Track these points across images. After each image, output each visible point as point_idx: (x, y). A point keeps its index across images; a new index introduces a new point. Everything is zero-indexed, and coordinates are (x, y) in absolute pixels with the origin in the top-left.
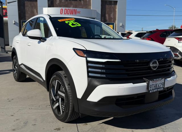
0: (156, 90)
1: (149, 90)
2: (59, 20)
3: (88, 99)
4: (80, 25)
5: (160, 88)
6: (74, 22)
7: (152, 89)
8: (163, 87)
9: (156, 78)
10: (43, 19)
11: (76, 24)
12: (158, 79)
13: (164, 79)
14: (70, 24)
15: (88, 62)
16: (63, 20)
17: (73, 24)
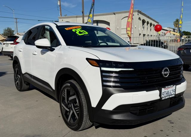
0: (168, 97)
1: (162, 97)
2: (66, 29)
3: (103, 108)
4: (87, 33)
5: (172, 95)
6: (81, 30)
7: (164, 96)
8: (174, 93)
9: (168, 86)
10: (49, 27)
11: (83, 32)
12: (169, 86)
13: (175, 86)
14: (77, 33)
15: (102, 72)
16: (70, 28)
17: (80, 33)
